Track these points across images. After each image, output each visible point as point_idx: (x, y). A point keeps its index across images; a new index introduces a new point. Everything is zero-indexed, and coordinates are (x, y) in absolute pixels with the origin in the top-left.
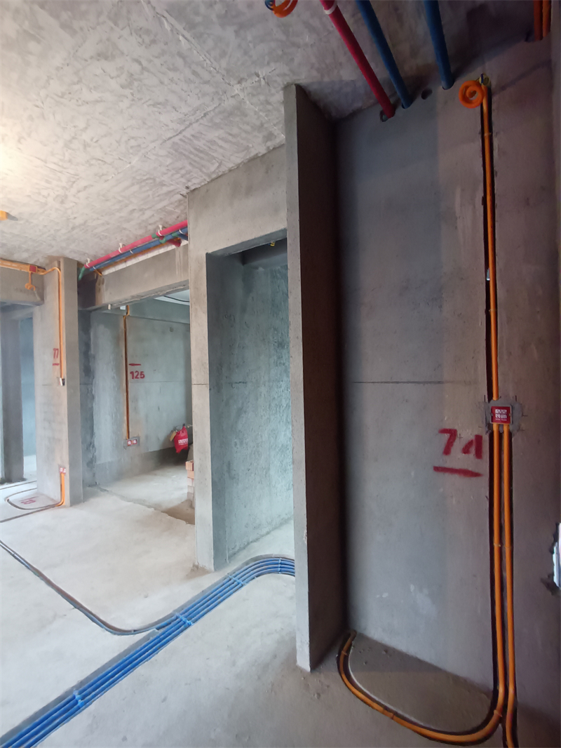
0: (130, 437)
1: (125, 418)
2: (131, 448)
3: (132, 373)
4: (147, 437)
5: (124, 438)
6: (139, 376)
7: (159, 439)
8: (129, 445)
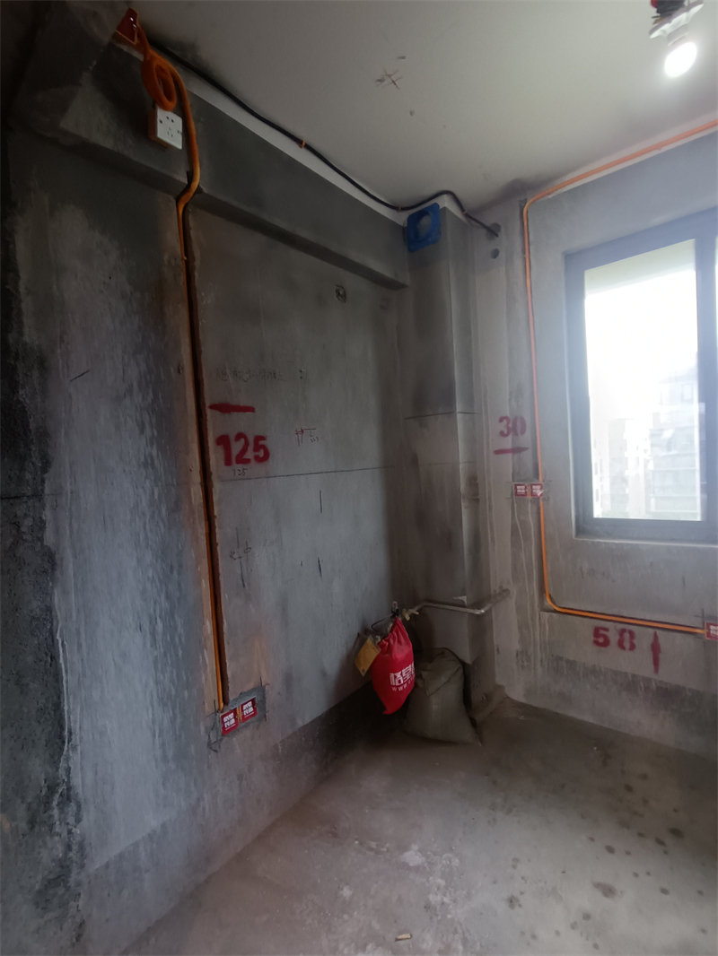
0: (231, 698)
1: (209, 626)
2: (235, 740)
3: (223, 441)
4: (288, 680)
5: (208, 709)
6: (250, 454)
7: (324, 674)
8: (226, 732)
